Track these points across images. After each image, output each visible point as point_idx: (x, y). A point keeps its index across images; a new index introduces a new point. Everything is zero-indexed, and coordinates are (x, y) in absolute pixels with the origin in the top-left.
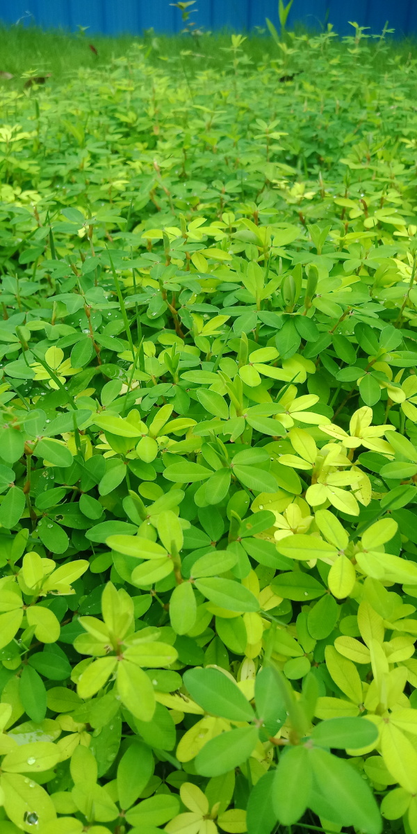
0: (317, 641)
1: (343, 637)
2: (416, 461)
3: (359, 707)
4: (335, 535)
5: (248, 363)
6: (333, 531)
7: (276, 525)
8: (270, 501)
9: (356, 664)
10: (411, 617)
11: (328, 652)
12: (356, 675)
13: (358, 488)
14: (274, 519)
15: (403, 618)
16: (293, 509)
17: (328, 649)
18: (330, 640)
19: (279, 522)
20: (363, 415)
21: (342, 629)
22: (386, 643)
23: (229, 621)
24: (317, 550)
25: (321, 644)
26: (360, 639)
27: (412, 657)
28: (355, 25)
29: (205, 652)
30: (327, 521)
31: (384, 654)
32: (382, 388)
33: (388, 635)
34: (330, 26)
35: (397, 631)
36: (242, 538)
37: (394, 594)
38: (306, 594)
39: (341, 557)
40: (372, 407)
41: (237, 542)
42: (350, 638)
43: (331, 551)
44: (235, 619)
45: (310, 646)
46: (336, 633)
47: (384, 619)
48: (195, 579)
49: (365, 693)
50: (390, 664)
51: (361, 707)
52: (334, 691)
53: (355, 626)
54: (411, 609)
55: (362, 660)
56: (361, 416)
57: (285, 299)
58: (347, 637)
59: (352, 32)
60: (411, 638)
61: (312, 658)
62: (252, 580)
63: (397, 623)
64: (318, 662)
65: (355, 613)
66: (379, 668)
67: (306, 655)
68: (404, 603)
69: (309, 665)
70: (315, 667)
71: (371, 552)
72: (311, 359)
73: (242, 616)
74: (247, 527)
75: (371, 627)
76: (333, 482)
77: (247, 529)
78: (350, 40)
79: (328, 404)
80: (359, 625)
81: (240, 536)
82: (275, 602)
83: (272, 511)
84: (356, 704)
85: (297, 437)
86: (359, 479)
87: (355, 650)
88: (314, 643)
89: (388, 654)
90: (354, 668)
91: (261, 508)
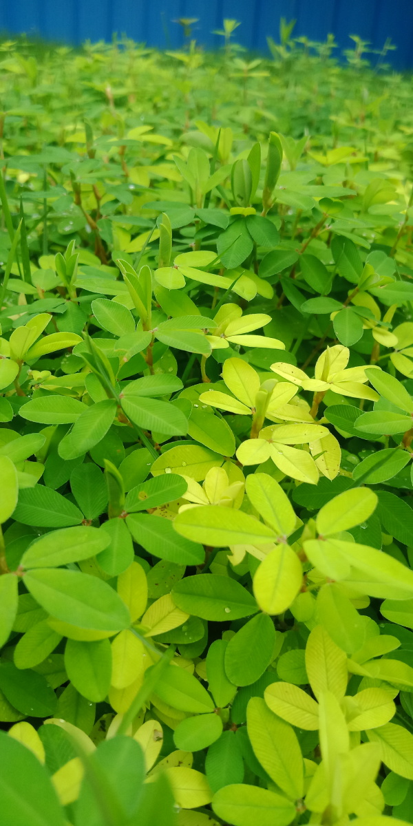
0: (239, 689)
1: (280, 683)
2: (410, 412)
3: (296, 804)
4: (274, 511)
5: (172, 265)
6: (272, 506)
7: (187, 496)
8: (184, 464)
9: (296, 729)
10: (391, 656)
11: (253, 708)
12: (296, 749)
13: (320, 451)
14: (184, 487)
15: (379, 657)
16: (216, 475)
17: (253, 705)
18: (257, 689)
19: (193, 492)
20: (335, 357)
21: (281, 671)
22: (349, 698)
23: (89, 647)
24: (242, 532)
25: (244, 693)
26: (307, 688)
27: (390, 721)
28: (356, 39)
29: (58, 697)
30: (264, 491)
31: (343, 717)
32: (365, 327)
33: (354, 684)
34: (331, 37)
35: (368, 678)
36: (128, 513)
37: (367, 619)
38: (227, 610)
39: (280, 546)
40: (349, 348)
41: (119, 520)
42: (291, 685)
43: (266, 536)
44: (97, 643)
45: (225, 696)
46: (270, 676)
47: (349, 656)
48: (25, 570)
49: (308, 778)
50: (352, 734)
51: (300, 806)
52: (256, 776)
53: (301, 667)
54: (393, 643)
55: (306, 725)
56: (332, 357)
57: (236, 195)
58: (287, 684)
59: (353, 45)
60: (391, 690)
61: (226, 717)
62: (136, 580)
63: (369, 665)
64: (234, 723)
65: (302, 645)
66: (333, 739)
67: (217, 710)
68: (381, 634)
69: (221, 727)
70: (231, 731)
71: (331, 540)
72: (267, 279)
73: (111, 639)
74: (140, 498)
75: (327, 671)
76: (283, 438)
77: (138, 500)
78: (349, 53)
79: (291, 350)
80: (307, 666)
81: (126, 510)
82: (176, 620)
83: (184, 476)
84: (290, 800)
85: (233, 370)
86: (322, 436)
87: (298, 707)
88: (231, 693)
89: (349, 718)
90: (293, 736)
91: (168, 471)
